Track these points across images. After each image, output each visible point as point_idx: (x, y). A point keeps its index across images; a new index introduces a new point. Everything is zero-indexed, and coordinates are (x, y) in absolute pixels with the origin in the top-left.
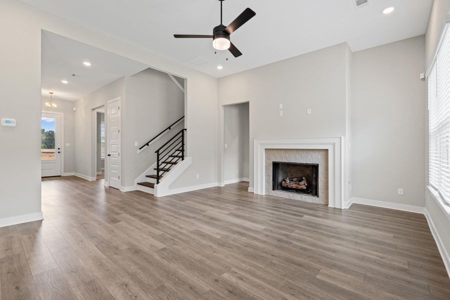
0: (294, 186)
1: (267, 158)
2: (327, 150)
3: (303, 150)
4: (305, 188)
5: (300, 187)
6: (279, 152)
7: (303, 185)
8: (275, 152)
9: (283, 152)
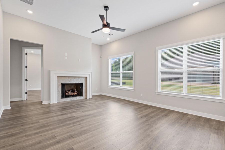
0: (72, 94)
1: (58, 81)
2: (86, 77)
3: (77, 77)
4: (77, 94)
5: (75, 94)
6: (65, 78)
7: (76, 93)
8: (63, 78)
9: (67, 78)
